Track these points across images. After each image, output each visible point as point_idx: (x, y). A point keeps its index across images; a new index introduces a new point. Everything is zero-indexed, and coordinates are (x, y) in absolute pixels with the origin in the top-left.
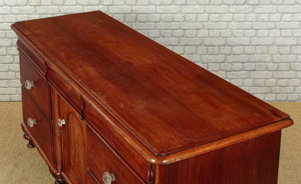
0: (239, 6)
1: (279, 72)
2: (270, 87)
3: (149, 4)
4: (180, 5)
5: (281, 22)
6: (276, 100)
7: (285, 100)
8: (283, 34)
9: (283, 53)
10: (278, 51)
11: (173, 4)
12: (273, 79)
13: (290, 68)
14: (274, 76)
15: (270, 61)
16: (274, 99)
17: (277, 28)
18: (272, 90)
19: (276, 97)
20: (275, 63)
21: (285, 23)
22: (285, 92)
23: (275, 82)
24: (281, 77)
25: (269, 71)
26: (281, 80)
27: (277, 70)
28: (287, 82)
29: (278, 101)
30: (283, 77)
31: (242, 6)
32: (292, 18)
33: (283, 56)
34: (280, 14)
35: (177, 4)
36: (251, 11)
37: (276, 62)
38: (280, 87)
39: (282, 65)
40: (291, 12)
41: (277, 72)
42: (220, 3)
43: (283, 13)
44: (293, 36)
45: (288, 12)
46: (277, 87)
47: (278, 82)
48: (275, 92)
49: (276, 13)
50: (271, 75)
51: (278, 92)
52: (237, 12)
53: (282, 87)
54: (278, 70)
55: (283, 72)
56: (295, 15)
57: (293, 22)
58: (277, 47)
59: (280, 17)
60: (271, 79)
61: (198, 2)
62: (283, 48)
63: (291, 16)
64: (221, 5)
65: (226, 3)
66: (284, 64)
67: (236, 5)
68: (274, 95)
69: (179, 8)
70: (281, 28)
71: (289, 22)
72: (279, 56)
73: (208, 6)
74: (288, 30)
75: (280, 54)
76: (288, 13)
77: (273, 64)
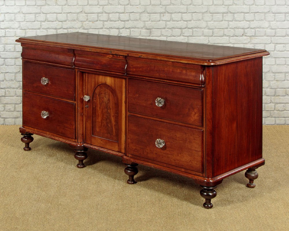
0: (238, 38)
1: (276, 97)
2: (269, 112)
3: (161, 36)
4: (188, 36)
5: (275, 52)
6: (275, 123)
7: (284, 123)
8: (278, 62)
9: (279, 80)
10: (275, 78)
11: (182, 35)
12: (271, 104)
13: (286, 93)
14: (272, 101)
15: (268, 87)
16: (273, 123)
17: (272, 56)
18: (271, 114)
19: (275, 121)
20: (272, 89)
21: (279, 52)
22: (283, 116)
23: (273, 107)
24: (278, 102)
25: (268, 96)
26: (279, 105)
27: (274, 96)
28: (285, 106)
29: (277, 124)
30: (280, 102)
31: (241, 38)
32: (284, 48)
33: (279, 82)
34: (273, 45)
35: (185, 35)
36: (249, 41)
37: (273, 87)
38: (279, 112)
39: (279, 90)
40: (283, 43)
41: (275, 97)
42: (222, 35)
43: (276, 43)
44: (287, 64)
45: (280, 42)
46: (275, 111)
47: (276, 106)
48: (274, 116)
49: (270, 44)
50: (270, 100)
51: (276, 116)
52: (236, 43)
53: (280, 111)
54: (276, 95)
55: (280, 97)
56: (287, 45)
57: (285, 52)
58: (273, 74)
59: (274, 47)
60: (270, 104)
61: (203, 34)
62: (278, 75)
63: (284, 46)
64: (223, 36)
65: (226, 35)
66: (280, 89)
67: (236, 36)
68: (274, 119)
69: (187, 39)
70: (275, 57)
71: (282, 51)
72: (275, 82)
73: (212, 37)
74: (282, 59)
75: (276, 81)
76: (280, 44)
77: (271, 90)
